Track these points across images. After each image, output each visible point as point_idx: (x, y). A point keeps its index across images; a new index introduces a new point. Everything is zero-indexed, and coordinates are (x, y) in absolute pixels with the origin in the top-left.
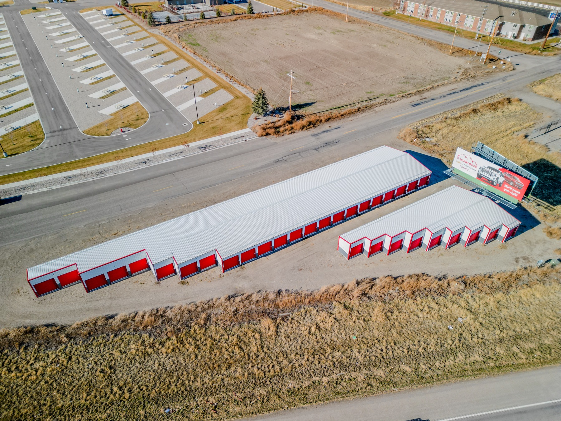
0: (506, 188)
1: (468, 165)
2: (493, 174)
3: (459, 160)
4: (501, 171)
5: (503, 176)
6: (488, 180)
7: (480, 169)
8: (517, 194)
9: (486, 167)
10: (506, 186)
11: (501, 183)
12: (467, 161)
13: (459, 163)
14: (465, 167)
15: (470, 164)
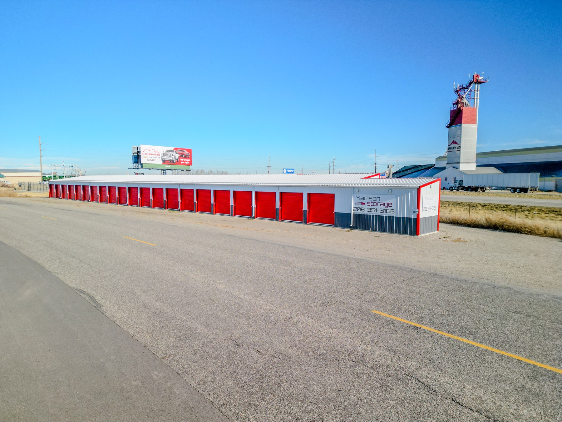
0: (182, 161)
1: (153, 156)
2: (171, 155)
3: (145, 155)
4: (175, 151)
5: (177, 153)
6: (170, 161)
7: (162, 155)
8: (188, 161)
9: (165, 152)
10: (181, 159)
11: (178, 159)
12: (151, 153)
13: (146, 157)
14: (151, 159)
15: (154, 154)
